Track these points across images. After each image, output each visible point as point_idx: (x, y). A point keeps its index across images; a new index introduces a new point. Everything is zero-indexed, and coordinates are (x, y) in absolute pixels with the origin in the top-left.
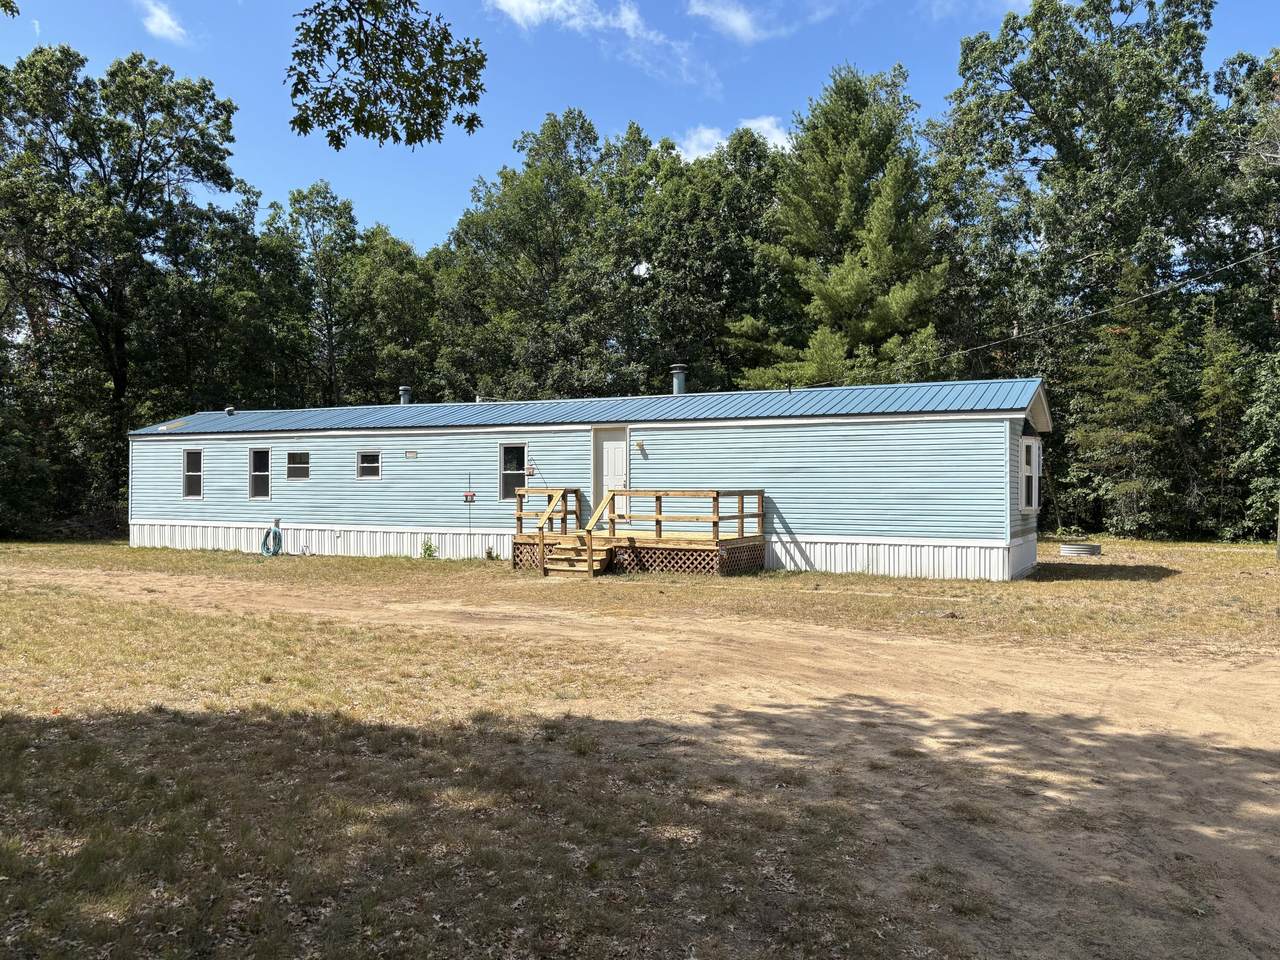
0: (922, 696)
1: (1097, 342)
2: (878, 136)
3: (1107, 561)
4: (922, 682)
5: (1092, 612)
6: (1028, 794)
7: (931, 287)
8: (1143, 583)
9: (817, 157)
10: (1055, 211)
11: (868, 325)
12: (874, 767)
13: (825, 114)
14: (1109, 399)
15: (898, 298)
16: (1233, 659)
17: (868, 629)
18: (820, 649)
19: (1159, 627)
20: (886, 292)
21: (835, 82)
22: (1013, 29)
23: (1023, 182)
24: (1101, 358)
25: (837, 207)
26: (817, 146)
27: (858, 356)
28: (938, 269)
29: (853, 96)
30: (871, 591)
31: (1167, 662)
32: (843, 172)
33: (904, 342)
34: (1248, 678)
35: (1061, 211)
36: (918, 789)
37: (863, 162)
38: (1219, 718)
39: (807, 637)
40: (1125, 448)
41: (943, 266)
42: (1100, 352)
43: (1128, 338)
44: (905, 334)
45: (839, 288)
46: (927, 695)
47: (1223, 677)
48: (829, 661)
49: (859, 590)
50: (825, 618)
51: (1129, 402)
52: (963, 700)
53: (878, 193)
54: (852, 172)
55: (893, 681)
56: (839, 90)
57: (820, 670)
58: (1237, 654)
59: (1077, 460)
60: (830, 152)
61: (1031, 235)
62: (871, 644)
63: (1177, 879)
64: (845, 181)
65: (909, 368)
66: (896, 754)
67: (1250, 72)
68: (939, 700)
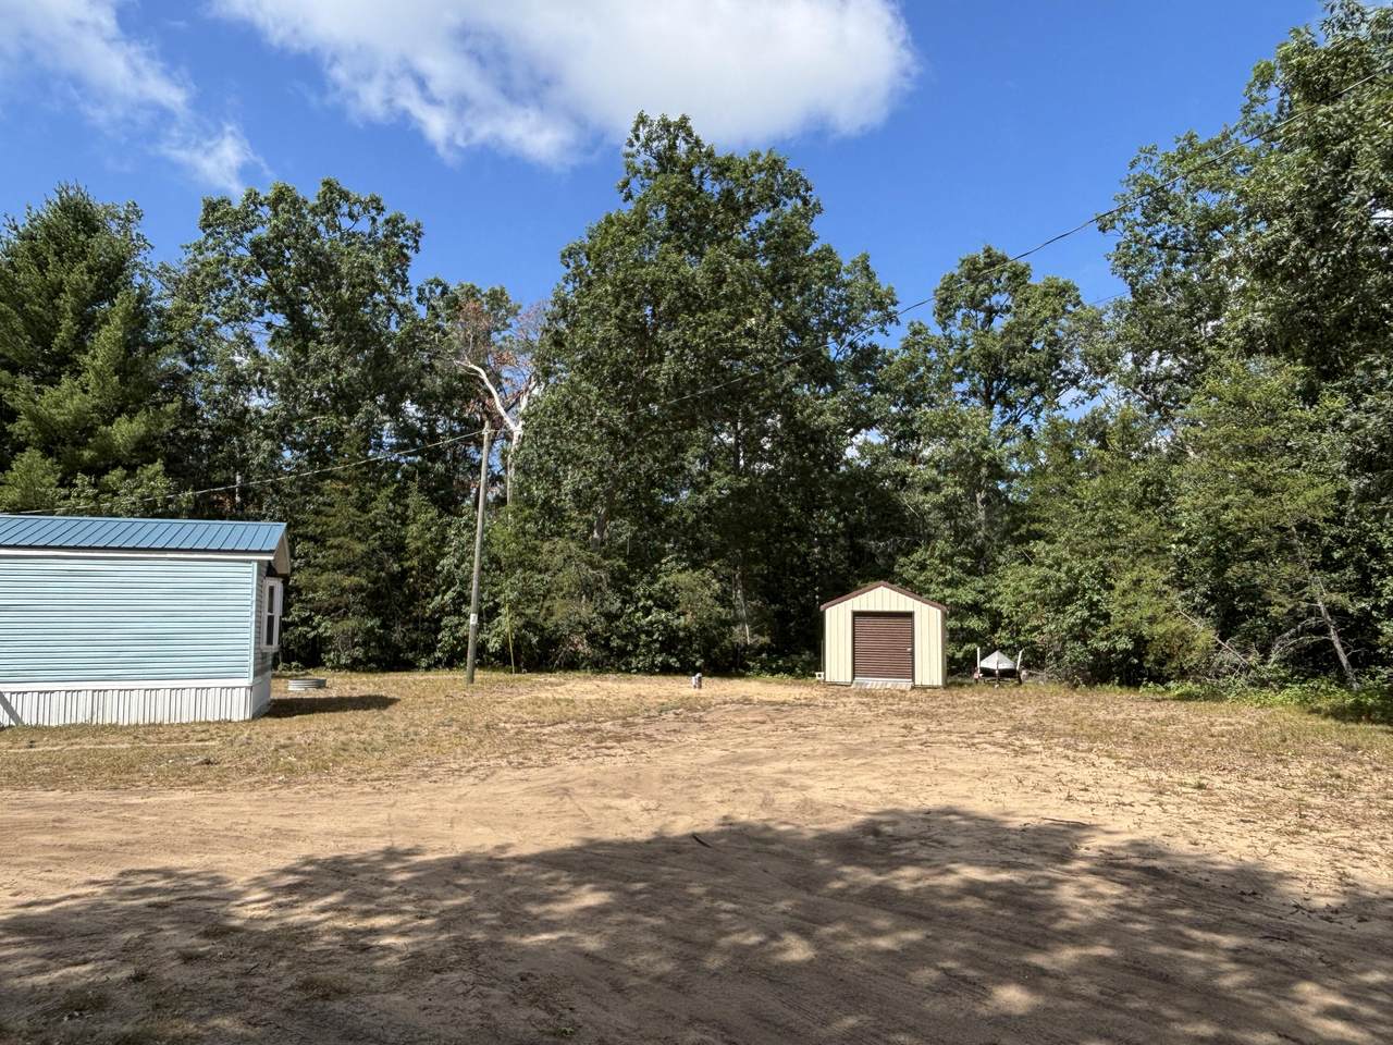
0: (208, 858)
1: (323, 495)
2: (108, 264)
3: (334, 694)
4: (203, 841)
5: (343, 743)
6: (365, 949)
7: (160, 425)
8: (374, 711)
9: (34, 270)
10: (289, 372)
11: (87, 454)
12: (188, 958)
13: (47, 227)
14: (331, 547)
15: (124, 431)
16: (474, 773)
17: (116, 789)
18: (60, 821)
19: (404, 752)
20: (109, 422)
21: (61, 198)
22: (253, 202)
23: (252, 342)
24: (327, 509)
25: (56, 326)
26: (34, 258)
27: (76, 485)
28: (170, 408)
29: (81, 217)
30: (101, 743)
31: (424, 784)
32: (65, 292)
33: (128, 476)
34: (491, 789)
35: (293, 373)
36: (248, 973)
37: (90, 286)
38: (488, 830)
39: (35, 807)
40: (343, 590)
41: (174, 405)
42: (324, 504)
43: (349, 494)
44: (131, 470)
45: (54, 411)
46: (213, 857)
47: (474, 792)
48: (78, 833)
49: (87, 744)
50: (55, 782)
51: (349, 550)
52: (255, 854)
53: (106, 321)
54: (76, 292)
55: (168, 845)
56: (65, 208)
57: (71, 848)
58: (474, 768)
59: (299, 601)
60: (50, 267)
61: (264, 390)
62: (124, 805)
63: (532, 1002)
64: (66, 301)
65: (134, 503)
66: (206, 935)
67: (444, 293)
68: (229, 860)
